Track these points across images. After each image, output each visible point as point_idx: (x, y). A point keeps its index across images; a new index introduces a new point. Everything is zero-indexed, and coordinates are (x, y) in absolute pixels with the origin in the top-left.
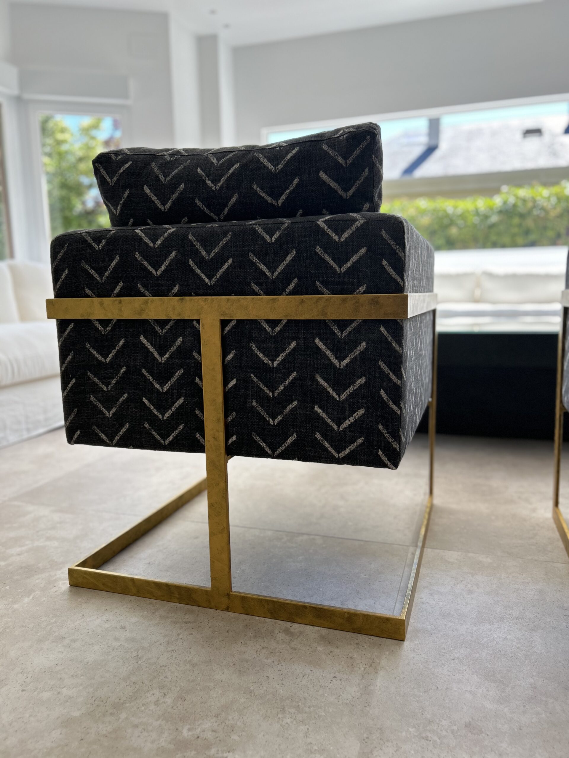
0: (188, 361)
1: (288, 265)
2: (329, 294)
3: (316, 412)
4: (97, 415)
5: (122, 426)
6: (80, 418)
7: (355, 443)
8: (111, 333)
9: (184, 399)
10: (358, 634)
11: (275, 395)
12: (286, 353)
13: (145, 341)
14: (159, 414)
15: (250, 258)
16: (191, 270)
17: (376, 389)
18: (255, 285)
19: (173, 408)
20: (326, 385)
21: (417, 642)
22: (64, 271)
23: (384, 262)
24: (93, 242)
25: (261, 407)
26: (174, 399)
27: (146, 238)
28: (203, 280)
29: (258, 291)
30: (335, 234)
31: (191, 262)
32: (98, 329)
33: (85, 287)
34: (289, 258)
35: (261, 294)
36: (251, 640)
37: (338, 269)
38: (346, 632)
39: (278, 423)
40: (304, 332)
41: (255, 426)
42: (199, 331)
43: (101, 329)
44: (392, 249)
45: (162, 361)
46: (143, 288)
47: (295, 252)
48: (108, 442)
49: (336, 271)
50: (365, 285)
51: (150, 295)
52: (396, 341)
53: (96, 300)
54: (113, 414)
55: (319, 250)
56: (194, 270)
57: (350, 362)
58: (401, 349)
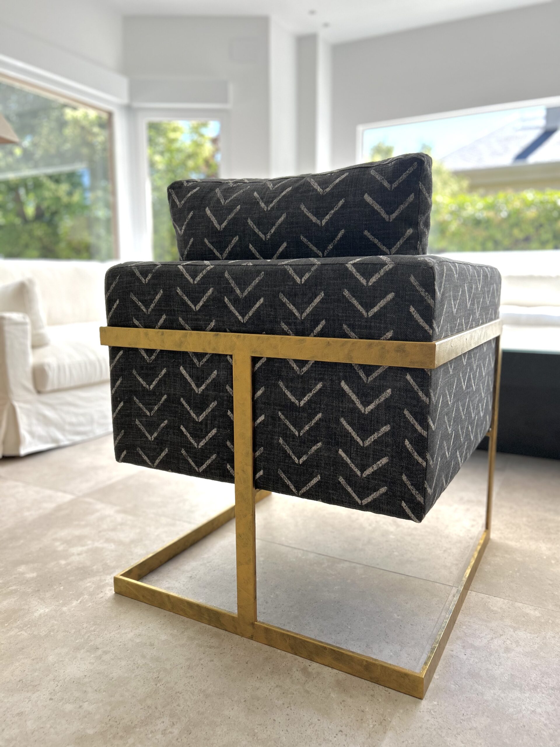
0: (221, 394)
1: (316, 307)
2: (356, 338)
3: (340, 455)
4: (141, 438)
5: (162, 451)
6: (127, 439)
7: (378, 492)
8: (155, 362)
9: (217, 430)
10: (376, 684)
11: (301, 434)
12: (312, 393)
13: (184, 372)
14: (194, 442)
15: (281, 298)
16: (226, 307)
17: (401, 438)
18: (285, 324)
19: (207, 438)
20: (350, 429)
21: (435, 703)
22: (115, 301)
23: (412, 309)
24: (140, 275)
25: (287, 445)
26: (209, 429)
27: (187, 274)
28: (236, 317)
29: (288, 330)
30: (363, 278)
31: (226, 299)
32: (144, 357)
33: (134, 318)
34: (318, 300)
35: (290, 333)
36: (267, 676)
37: (365, 313)
38: (363, 680)
39: (303, 463)
40: (330, 374)
41: (281, 464)
42: (232, 366)
43: (146, 358)
44: (421, 296)
45: (198, 392)
46: (183, 321)
47: (323, 295)
48: (150, 464)
49: (363, 315)
50: (392, 331)
51: (190, 328)
52: (422, 390)
53: (142, 331)
54: (155, 438)
55: (346, 293)
56: (229, 307)
57: (375, 408)
58: (428, 399)
